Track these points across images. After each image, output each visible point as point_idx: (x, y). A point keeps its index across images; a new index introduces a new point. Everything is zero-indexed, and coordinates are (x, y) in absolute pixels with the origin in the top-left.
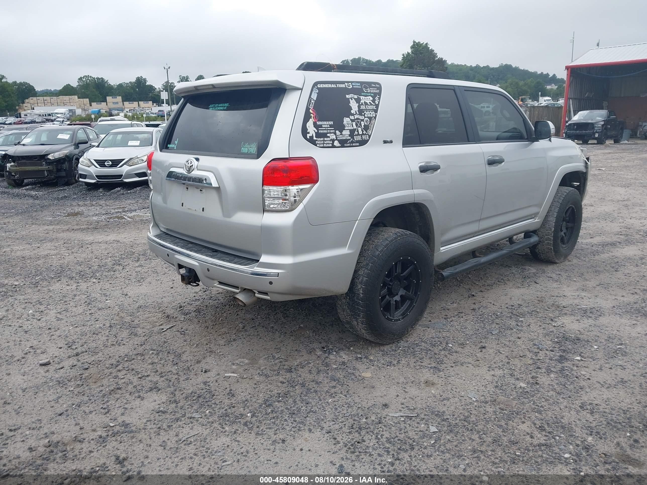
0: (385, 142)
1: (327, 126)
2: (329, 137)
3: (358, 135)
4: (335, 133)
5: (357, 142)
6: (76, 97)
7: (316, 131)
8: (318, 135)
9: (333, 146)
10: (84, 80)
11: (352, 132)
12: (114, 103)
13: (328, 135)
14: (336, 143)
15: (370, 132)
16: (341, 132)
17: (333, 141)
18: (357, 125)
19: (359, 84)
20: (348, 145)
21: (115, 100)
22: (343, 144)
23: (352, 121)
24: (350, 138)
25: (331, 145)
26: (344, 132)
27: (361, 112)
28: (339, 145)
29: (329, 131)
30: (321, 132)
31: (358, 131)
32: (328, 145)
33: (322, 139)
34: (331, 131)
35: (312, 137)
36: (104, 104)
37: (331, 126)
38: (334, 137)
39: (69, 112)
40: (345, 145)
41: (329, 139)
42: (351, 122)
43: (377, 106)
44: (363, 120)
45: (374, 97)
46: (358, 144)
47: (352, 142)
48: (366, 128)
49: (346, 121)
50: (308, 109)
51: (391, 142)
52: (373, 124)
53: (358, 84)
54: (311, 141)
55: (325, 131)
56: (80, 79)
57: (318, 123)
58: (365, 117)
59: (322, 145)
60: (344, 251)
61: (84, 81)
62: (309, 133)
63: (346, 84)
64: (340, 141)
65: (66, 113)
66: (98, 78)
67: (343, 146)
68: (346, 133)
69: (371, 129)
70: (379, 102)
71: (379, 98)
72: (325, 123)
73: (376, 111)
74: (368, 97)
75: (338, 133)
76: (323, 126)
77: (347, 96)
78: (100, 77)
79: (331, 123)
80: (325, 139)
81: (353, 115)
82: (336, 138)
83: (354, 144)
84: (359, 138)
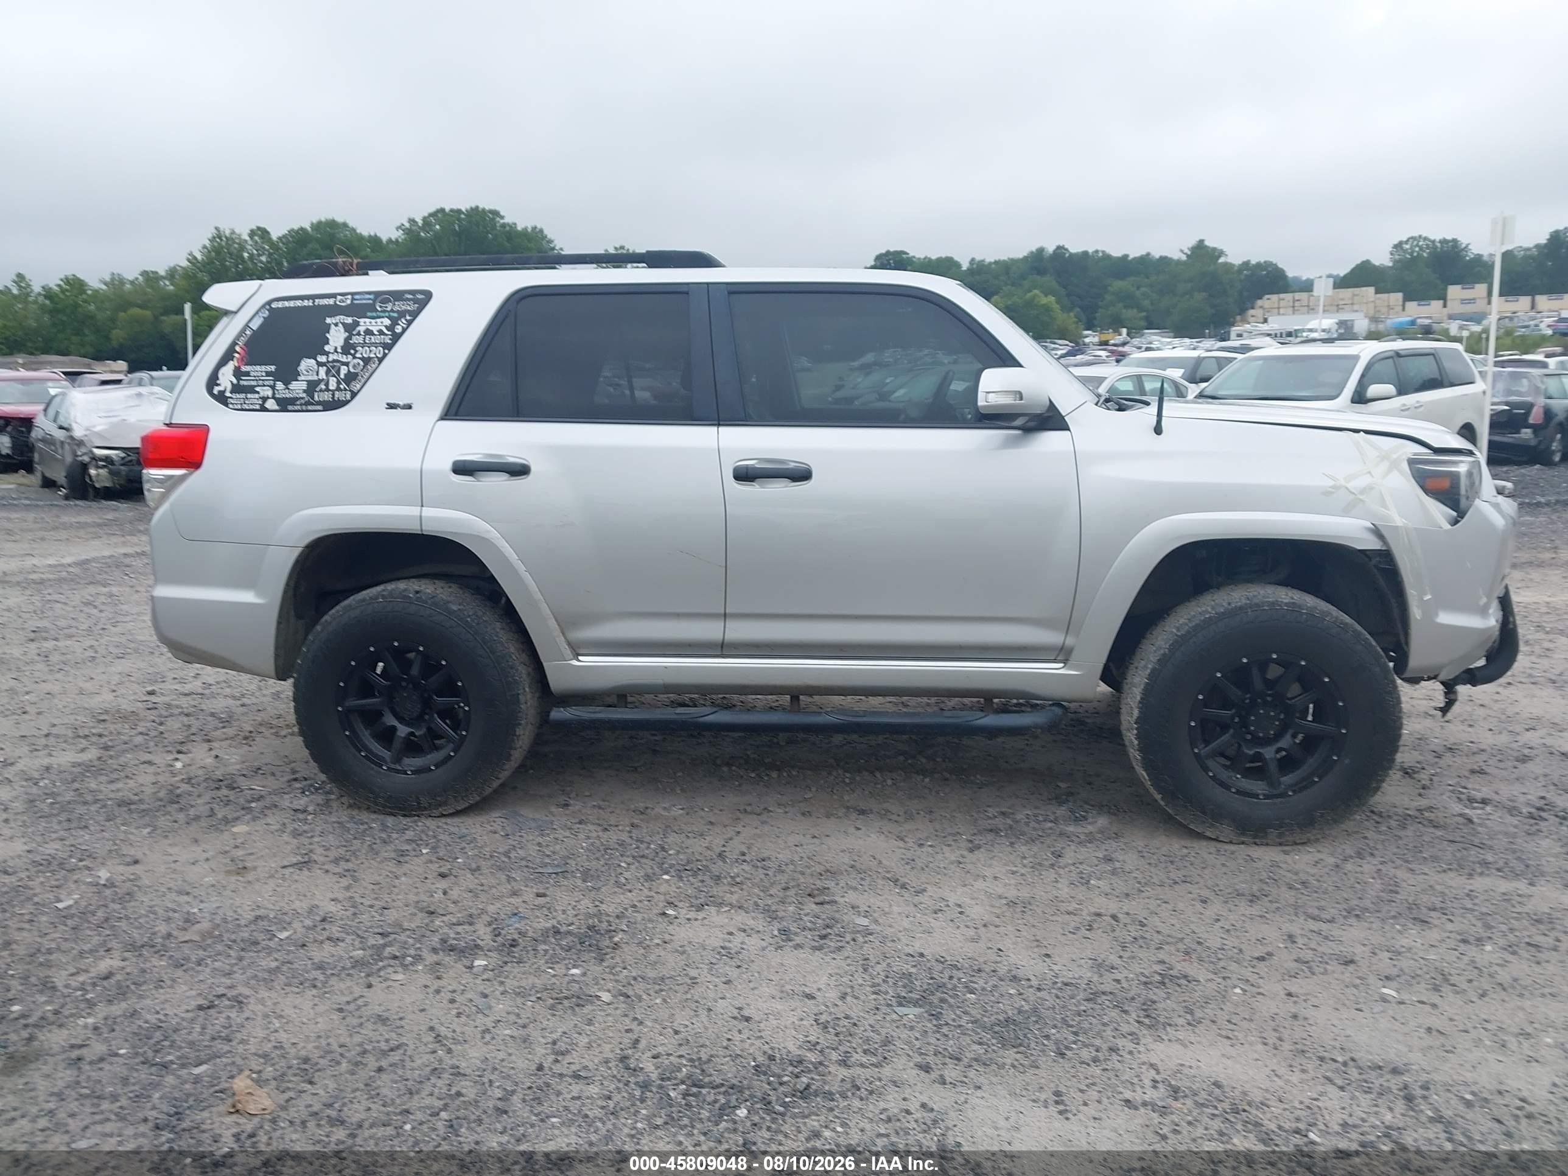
0: (391, 406)
1: (259, 374)
2: (258, 393)
3: (327, 390)
4: (273, 387)
5: (319, 403)
6: (1372, 290)
7: (235, 381)
8: (236, 389)
9: (263, 409)
10: (1408, 246)
11: (312, 386)
12: (1464, 301)
13: (257, 389)
14: (271, 404)
15: (358, 386)
16: (286, 384)
17: (265, 399)
18: (328, 372)
19: (372, 297)
20: (299, 407)
21: (1468, 294)
22: (285, 405)
23: (320, 364)
24: (304, 395)
25: (258, 407)
26: (294, 385)
27: (348, 348)
28: (277, 408)
29: (261, 383)
30: (245, 383)
31: (327, 385)
32: (251, 407)
33: (243, 396)
34: (266, 383)
35: (222, 393)
36: (1436, 304)
37: (268, 374)
38: (269, 393)
39: (1339, 328)
40: (290, 408)
41: (257, 396)
42: (316, 367)
43: (396, 338)
44: (347, 364)
45: (395, 322)
46: (320, 407)
47: (308, 403)
48: (351, 378)
49: (307, 364)
50: (234, 344)
51: (409, 407)
52: (371, 370)
53: (368, 296)
54: (222, 399)
55: (254, 383)
56: (1398, 246)
57: (244, 369)
58: (354, 357)
59: (239, 407)
60: (248, 597)
61: (1405, 251)
62: (218, 385)
63: (339, 297)
64: (279, 401)
65: (1333, 330)
66: (1444, 242)
67: (283, 409)
68: (298, 387)
69: (363, 381)
70: (404, 330)
71: (410, 323)
72: (258, 368)
73: (388, 347)
74: (378, 320)
75: (280, 385)
76: (252, 374)
77: (328, 320)
78: (1449, 238)
79: (273, 368)
80: (249, 396)
81: (327, 354)
82: (274, 394)
83: (310, 408)
84: (327, 397)
